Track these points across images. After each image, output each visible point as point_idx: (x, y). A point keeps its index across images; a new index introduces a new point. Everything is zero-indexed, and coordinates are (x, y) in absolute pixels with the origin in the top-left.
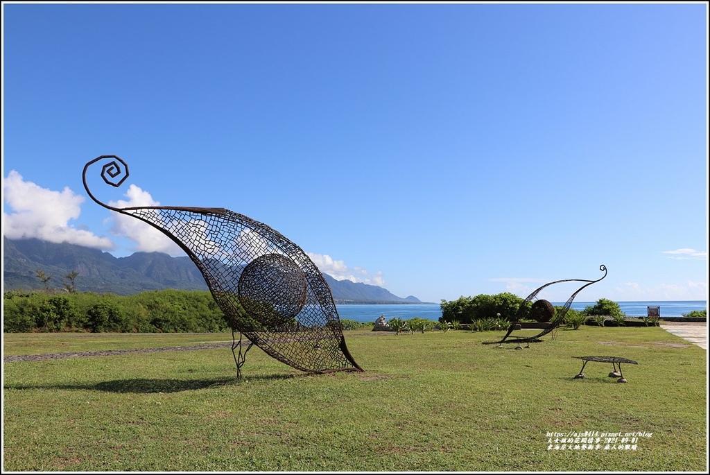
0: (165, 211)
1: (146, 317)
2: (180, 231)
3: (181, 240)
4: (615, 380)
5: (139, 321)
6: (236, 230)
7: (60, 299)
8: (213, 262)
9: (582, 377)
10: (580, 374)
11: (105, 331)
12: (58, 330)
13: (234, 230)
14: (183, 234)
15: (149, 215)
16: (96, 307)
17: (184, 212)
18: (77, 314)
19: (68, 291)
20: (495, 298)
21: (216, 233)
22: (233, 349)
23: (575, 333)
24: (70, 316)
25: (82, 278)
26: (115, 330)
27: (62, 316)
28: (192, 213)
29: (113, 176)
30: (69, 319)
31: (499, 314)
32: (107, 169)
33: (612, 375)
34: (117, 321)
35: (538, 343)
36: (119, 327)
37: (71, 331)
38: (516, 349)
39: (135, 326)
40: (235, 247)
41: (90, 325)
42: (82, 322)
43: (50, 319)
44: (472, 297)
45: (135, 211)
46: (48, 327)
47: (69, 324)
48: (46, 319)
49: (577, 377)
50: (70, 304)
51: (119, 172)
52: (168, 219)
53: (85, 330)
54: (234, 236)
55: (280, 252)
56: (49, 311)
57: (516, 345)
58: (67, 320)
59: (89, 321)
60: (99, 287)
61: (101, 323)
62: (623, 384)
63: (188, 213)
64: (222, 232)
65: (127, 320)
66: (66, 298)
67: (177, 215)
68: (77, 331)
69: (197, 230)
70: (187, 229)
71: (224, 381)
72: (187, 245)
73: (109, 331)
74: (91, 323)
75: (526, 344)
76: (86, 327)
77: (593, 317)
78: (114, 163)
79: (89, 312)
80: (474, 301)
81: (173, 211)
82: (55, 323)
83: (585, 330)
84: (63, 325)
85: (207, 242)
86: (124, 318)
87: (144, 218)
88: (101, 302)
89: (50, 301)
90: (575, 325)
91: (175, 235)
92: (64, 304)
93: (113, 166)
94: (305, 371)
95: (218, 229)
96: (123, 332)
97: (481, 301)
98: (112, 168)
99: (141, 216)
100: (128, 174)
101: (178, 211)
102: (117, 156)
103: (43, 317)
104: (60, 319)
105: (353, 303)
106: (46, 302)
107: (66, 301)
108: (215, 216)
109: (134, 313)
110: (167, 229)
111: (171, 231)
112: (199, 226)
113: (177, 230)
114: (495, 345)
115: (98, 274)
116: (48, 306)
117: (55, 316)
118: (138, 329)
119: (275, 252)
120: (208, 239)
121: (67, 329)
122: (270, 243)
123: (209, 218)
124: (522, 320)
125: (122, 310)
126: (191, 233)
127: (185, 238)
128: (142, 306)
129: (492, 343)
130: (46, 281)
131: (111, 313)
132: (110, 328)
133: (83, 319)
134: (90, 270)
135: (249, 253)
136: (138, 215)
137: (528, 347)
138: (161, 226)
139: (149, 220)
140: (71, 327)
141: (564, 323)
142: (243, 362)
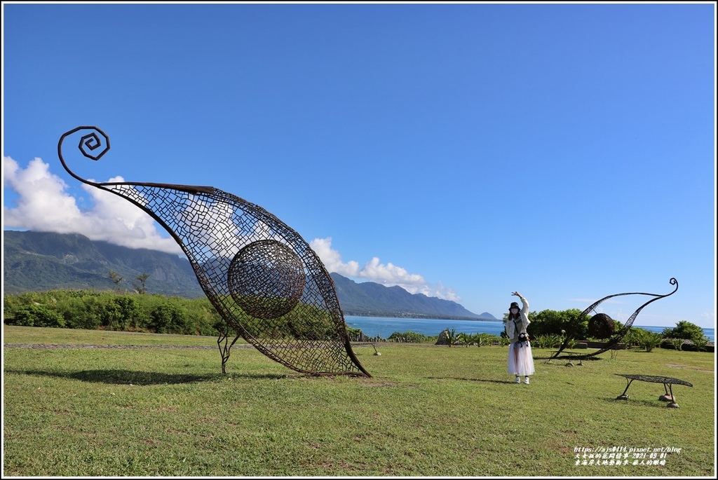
0: (148, 188)
1: (209, 321)
2: (165, 210)
3: (164, 220)
4: (665, 404)
5: (202, 324)
6: (227, 211)
7: (125, 299)
8: (199, 245)
9: (625, 399)
10: (624, 395)
11: (168, 333)
12: (122, 329)
13: (224, 211)
14: (167, 214)
15: (129, 192)
16: (160, 309)
17: (169, 190)
18: (141, 314)
19: (137, 292)
20: (562, 314)
21: (204, 214)
22: (219, 343)
23: (644, 355)
24: (135, 316)
25: (159, 281)
26: (177, 332)
27: (126, 315)
28: (177, 191)
29: (92, 148)
30: (133, 319)
31: (563, 331)
32: (86, 140)
33: (662, 399)
34: (180, 323)
35: (595, 361)
36: (182, 329)
37: (135, 331)
38: (566, 365)
39: (197, 329)
40: (225, 231)
41: (153, 326)
42: (146, 322)
43: (115, 318)
44: (538, 313)
45: (114, 186)
46: (113, 326)
47: (133, 324)
48: (111, 318)
49: (619, 398)
50: (135, 304)
51: (98, 145)
52: (151, 197)
53: (148, 331)
54: (224, 218)
55: (277, 238)
56: (114, 310)
57: (566, 361)
58: (131, 320)
59: (153, 322)
60: (175, 291)
61: (164, 324)
62: (672, 410)
63: (173, 191)
64: (211, 214)
65: (190, 323)
66: (131, 298)
67: (162, 193)
68: (140, 331)
69: (183, 210)
70: (172, 208)
71: (208, 378)
72: (171, 226)
73: (172, 333)
74: (154, 324)
75: (579, 362)
76: (149, 327)
77: (670, 340)
78: (93, 135)
79: (153, 314)
80: (539, 317)
81: (157, 189)
82: (120, 322)
83: (658, 353)
84: (127, 325)
85: (194, 224)
86: (187, 320)
87: (125, 194)
88: (166, 304)
89: (116, 301)
90: (648, 347)
91: (158, 214)
92: (129, 304)
93: (93, 137)
94: (299, 371)
95: (206, 210)
96: (186, 334)
97: (546, 317)
98: (91, 140)
99: (121, 193)
100: (108, 147)
101: (163, 189)
102: (97, 127)
103: (108, 316)
104: (124, 319)
105: (427, 317)
106: (112, 302)
107: (130, 302)
108: (204, 196)
109: (197, 316)
110: (150, 208)
111: (154, 210)
112: (184, 206)
113: (160, 209)
114: (544, 361)
115: (174, 278)
116: (113, 305)
117: (120, 315)
118: (200, 332)
119: (272, 238)
120: (195, 220)
121: (131, 329)
122: (266, 228)
123: (197, 197)
124: (591, 339)
125: (185, 312)
126: (176, 214)
127: (168, 218)
128: (205, 310)
129: (541, 358)
130: (117, 281)
131: (174, 315)
132: (172, 330)
133: (147, 320)
134: (166, 275)
135: (240, 237)
136: (118, 191)
137: (580, 364)
138: (143, 204)
139: (130, 197)
140: (135, 327)
141: (637, 344)
142: (228, 357)
